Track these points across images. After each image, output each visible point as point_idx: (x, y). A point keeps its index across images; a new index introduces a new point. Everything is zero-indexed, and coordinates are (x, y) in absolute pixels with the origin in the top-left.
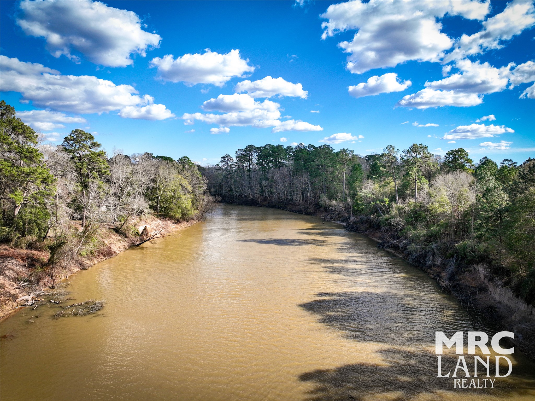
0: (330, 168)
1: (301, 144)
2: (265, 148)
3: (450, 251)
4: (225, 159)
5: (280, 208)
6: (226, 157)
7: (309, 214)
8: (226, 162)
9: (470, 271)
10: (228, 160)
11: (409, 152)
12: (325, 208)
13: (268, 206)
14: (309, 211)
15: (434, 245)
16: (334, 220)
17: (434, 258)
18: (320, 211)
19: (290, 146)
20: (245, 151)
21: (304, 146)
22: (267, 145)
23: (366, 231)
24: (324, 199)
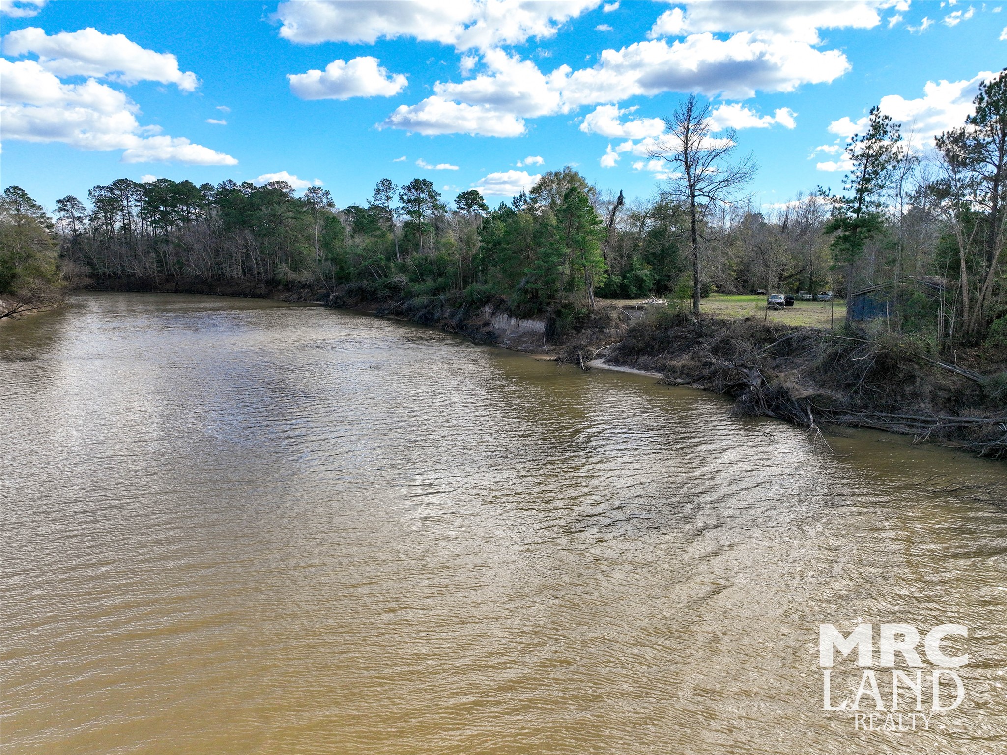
0: (290, 220)
1: (230, 181)
2: (155, 186)
3: (459, 301)
4: (66, 205)
5: (201, 292)
6: (68, 201)
7: (260, 296)
8: (67, 210)
9: (477, 315)
10: (72, 207)
11: (409, 190)
12: (285, 285)
13: (176, 291)
14: (258, 291)
15: (442, 297)
16: (305, 300)
17: (442, 311)
18: (278, 291)
19: (207, 185)
20: (111, 190)
21: (235, 185)
22: (159, 181)
23: (356, 305)
24: (284, 270)
